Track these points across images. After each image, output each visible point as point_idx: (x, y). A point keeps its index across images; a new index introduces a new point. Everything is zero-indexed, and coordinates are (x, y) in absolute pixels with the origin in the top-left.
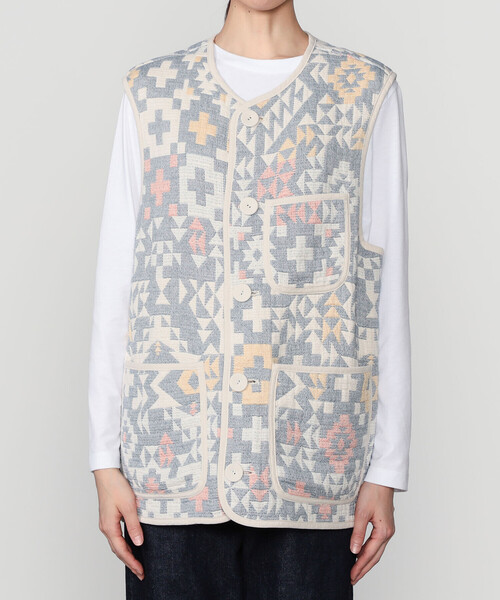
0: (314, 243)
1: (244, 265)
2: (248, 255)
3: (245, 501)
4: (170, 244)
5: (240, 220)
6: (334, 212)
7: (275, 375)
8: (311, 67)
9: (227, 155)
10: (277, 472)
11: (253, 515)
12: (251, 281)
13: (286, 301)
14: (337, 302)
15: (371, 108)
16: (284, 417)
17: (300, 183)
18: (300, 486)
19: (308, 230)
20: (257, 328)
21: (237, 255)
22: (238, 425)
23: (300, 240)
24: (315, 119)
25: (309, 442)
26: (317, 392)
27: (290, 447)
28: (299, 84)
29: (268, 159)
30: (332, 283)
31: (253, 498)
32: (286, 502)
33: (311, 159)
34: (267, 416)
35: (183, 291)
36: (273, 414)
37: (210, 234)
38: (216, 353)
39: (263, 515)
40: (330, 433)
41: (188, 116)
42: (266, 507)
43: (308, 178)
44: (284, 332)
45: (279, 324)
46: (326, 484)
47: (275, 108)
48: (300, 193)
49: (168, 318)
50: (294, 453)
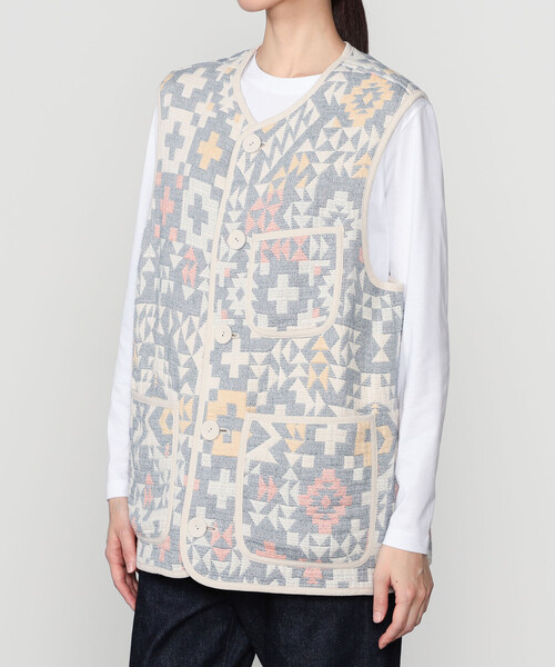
0: (299, 281)
1: (226, 304)
2: (232, 293)
3: (207, 557)
4: (167, 270)
5: (227, 255)
6: (325, 247)
7: (247, 426)
8: (327, 86)
9: (223, 183)
10: (242, 530)
11: (214, 575)
12: (232, 322)
13: (267, 345)
14: (326, 347)
15: (381, 132)
16: (256, 471)
17: (288, 216)
18: (270, 547)
19: (291, 268)
20: (234, 373)
21: (221, 293)
22: (206, 475)
23: (283, 279)
24: (314, 146)
25: (286, 499)
26: (293, 444)
27: (264, 504)
29: (260, 189)
30: (319, 325)
31: (214, 557)
32: (254, 564)
33: (299, 190)
34: (235, 469)
35: (171, 323)
36: (242, 467)
37: (202, 265)
38: (192, 394)
39: (225, 576)
40: (311, 489)
42: (229, 568)
43: (295, 212)
44: (264, 379)
45: (258, 370)
46: (305, 546)
47: (280, 134)
48: (285, 227)
49: (162, 349)
50: (266, 511)
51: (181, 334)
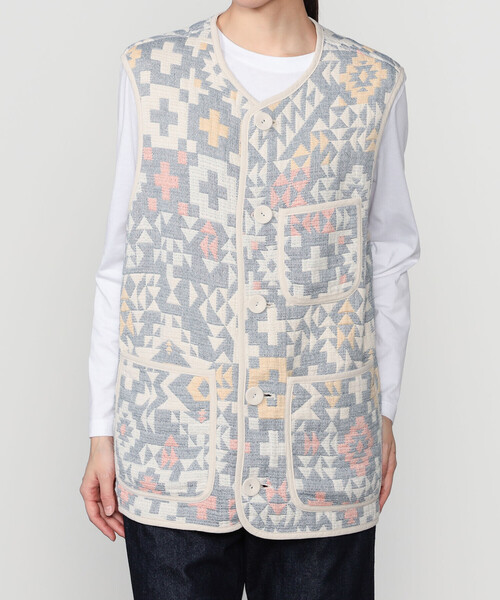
0: (327, 252)
1: (259, 276)
2: (263, 266)
3: (264, 515)
4: (180, 243)
5: (253, 228)
6: (347, 218)
7: (290, 388)
9: (240, 159)
10: (295, 485)
11: (270, 528)
12: (266, 292)
13: (300, 312)
14: (351, 309)
16: (301, 429)
17: (314, 192)
18: (320, 496)
19: (322, 239)
20: (272, 341)
21: (251, 265)
22: (255, 438)
23: (315, 250)
24: (328, 124)
25: (327, 450)
26: (333, 399)
27: (309, 458)
28: (311, 86)
29: (281, 165)
30: (346, 290)
31: (271, 512)
32: (306, 513)
33: (325, 168)
34: (283, 430)
35: (193, 295)
36: (289, 427)
37: (222, 238)
38: (229, 362)
39: (281, 528)
40: (348, 439)
41: (198, 112)
42: (284, 520)
43: (322, 187)
44: (298, 344)
45: (293, 336)
46: (348, 490)
47: (287, 111)
48: (314, 202)
49: (179, 319)
50: (312, 464)
51: (209, 306)
